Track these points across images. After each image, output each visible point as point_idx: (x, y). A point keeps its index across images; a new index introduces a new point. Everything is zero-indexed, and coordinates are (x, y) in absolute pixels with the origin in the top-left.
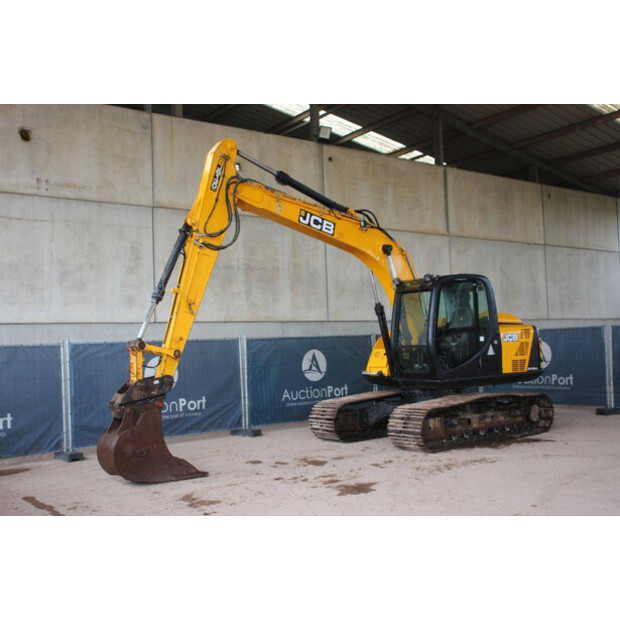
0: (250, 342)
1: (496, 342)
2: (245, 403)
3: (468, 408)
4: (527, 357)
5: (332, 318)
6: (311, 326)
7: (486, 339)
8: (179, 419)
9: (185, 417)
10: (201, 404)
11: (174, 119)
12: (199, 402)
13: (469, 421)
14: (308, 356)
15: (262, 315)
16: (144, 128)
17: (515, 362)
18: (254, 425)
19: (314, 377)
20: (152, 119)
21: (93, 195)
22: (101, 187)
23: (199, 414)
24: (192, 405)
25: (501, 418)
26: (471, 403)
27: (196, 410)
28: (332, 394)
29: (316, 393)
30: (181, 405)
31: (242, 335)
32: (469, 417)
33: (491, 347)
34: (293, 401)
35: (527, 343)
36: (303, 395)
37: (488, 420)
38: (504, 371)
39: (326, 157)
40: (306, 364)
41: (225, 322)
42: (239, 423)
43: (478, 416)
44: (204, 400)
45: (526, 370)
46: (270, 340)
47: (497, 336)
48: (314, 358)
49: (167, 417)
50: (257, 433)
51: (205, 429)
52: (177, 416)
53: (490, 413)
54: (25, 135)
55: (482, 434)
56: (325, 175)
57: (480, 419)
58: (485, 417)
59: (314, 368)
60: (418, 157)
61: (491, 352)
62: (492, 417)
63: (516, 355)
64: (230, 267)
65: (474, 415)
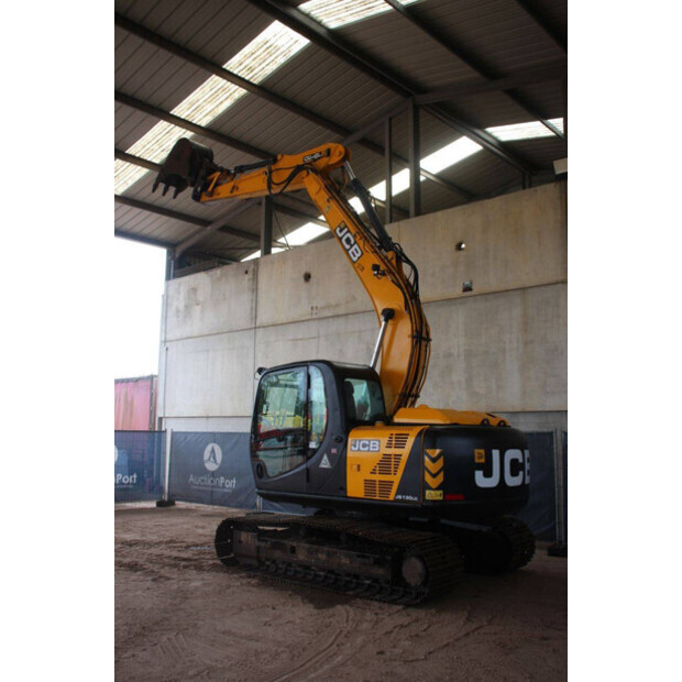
1: (334, 451)
4: (396, 479)
13: (293, 550)
17: (369, 484)
21: (341, 311)
25: (345, 561)
32: (295, 544)
33: (325, 457)
35: (398, 456)
38: (349, 495)
43: (308, 546)
45: (391, 498)
47: (337, 442)
53: (326, 549)
54: (307, 277)
57: (310, 552)
62: (329, 554)
63: (373, 472)
64: (450, 355)
65: (303, 544)
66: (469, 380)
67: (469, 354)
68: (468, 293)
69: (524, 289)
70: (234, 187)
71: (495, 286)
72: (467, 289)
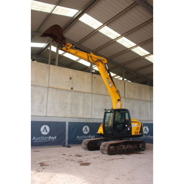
0: (69, 123)
1: (130, 127)
2: (67, 138)
3: (122, 144)
4: (139, 131)
5: (93, 118)
6: (87, 120)
7: (127, 126)
8: (48, 142)
9: (50, 141)
10: (55, 138)
11: (55, 66)
12: (54, 138)
13: (122, 147)
14: (84, 127)
15: (74, 116)
16: (48, 68)
17: (135, 132)
18: (69, 144)
19: (86, 133)
20: (50, 66)
22: (35, 82)
23: (54, 141)
24: (52, 138)
25: (131, 147)
26: (123, 142)
27: (53, 140)
28: (90, 137)
29: (86, 137)
30: (50, 138)
31: (67, 121)
32: (122, 146)
34: (79, 139)
35: (139, 127)
36: (82, 137)
37: (127, 147)
38: (132, 134)
39: (93, 77)
40: (84, 129)
41: (64, 117)
42: (65, 144)
43: (125, 146)
44: (56, 137)
45: (138, 134)
46: (74, 123)
47: (131, 125)
48: (86, 128)
49: (46, 141)
50: (69, 147)
51: (55, 145)
52: (48, 141)
53: (128, 145)
55: (126, 151)
56: (93, 81)
57: (125, 147)
58: (126, 146)
59: (86, 130)
60: (119, 78)
61: (129, 129)
62: (129, 146)
63: (136, 130)
64: (67, 103)
65: (123, 146)
66: (71, 110)
67: (71, 104)
68: (72, 90)
69: (84, 92)
70: (76, 52)
71: (78, 90)
72: (72, 89)
